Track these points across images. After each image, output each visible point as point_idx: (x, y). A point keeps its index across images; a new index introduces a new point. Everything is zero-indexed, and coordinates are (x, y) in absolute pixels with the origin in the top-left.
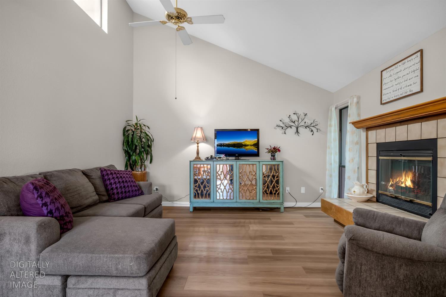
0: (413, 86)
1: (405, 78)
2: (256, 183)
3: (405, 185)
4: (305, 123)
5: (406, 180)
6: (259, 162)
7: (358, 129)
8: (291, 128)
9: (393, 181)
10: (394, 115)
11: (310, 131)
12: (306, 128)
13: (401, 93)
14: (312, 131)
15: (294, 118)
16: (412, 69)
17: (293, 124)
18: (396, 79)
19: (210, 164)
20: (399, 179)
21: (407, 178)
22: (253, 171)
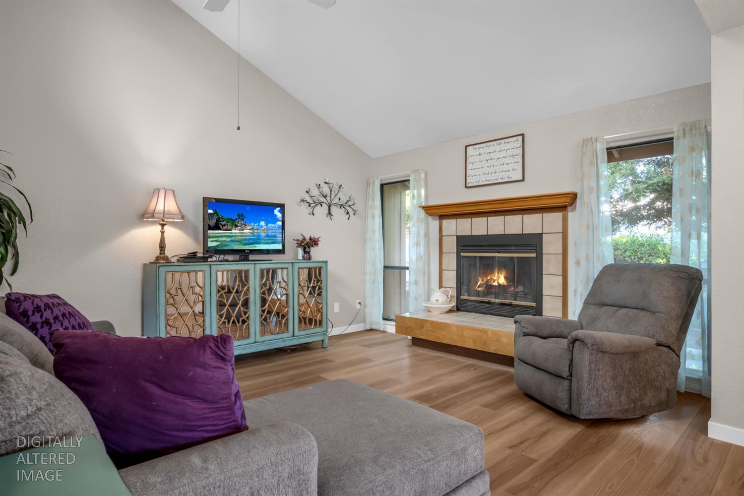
0: (511, 172)
1: (502, 161)
2: (287, 301)
3: (498, 283)
4: (340, 199)
5: (499, 277)
6: (293, 263)
7: (430, 215)
8: (321, 205)
9: (483, 280)
10: (496, 203)
11: (346, 213)
12: (341, 208)
13: (496, 178)
14: (348, 213)
15: (326, 189)
16: (510, 153)
17: (323, 199)
18: (487, 160)
19: (203, 271)
20: (491, 277)
21: (500, 275)
22: (282, 281)
